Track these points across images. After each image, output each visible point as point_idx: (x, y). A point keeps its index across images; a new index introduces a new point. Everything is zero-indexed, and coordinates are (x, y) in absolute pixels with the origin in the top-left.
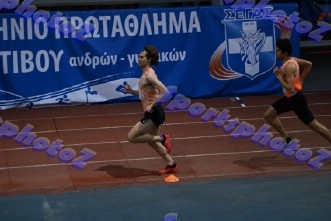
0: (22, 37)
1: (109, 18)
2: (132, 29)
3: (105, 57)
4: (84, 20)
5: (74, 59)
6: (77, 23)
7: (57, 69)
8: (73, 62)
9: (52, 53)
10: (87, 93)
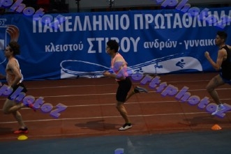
0: (112, 28)
1: (171, 15)
2: (187, 23)
3: (168, 42)
4: (154, 16)
5: (147, 43)
6: (149, 18)
7: (135, 50)
8: (146, 45)
9: (132, 39)
10: (156, 66)
